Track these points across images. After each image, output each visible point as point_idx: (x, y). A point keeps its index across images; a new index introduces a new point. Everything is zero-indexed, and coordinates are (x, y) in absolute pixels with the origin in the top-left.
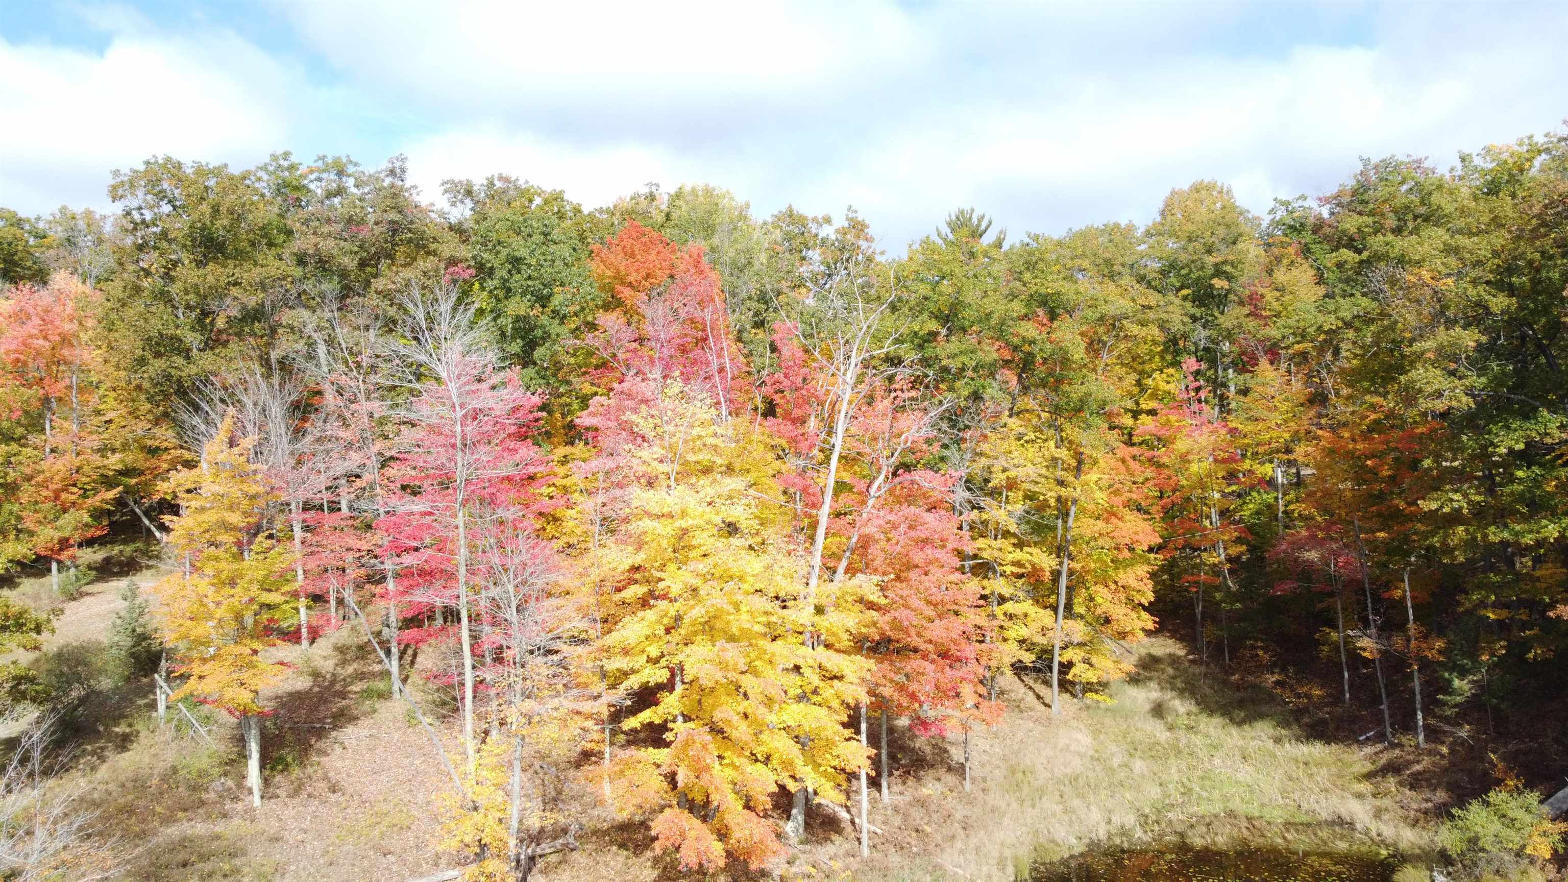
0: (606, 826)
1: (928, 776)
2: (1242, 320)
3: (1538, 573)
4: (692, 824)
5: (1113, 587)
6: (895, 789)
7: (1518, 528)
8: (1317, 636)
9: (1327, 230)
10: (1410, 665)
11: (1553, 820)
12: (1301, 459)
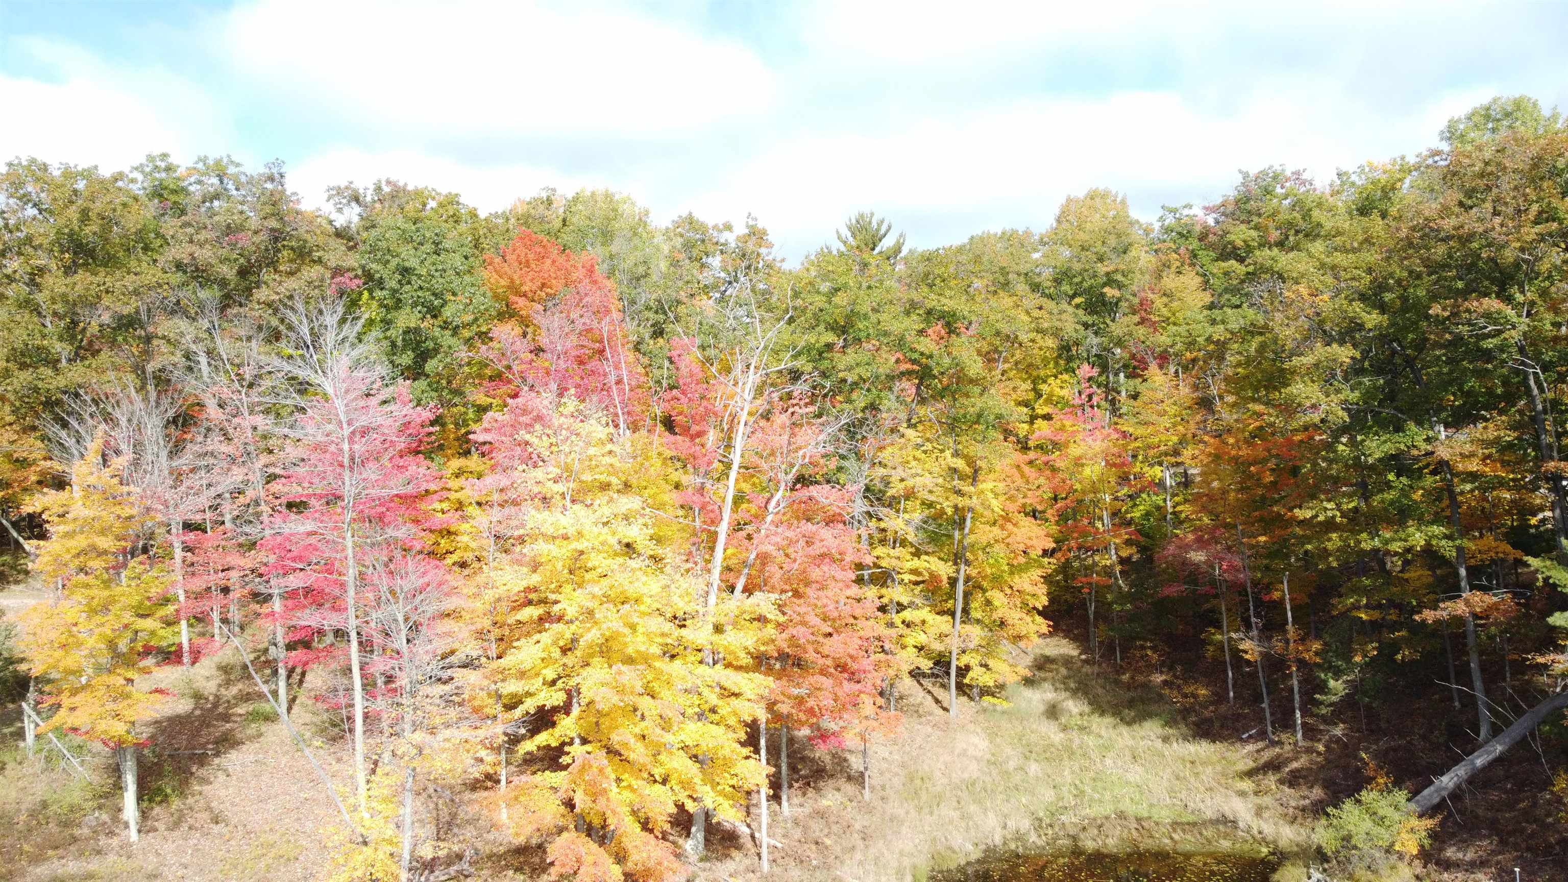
0: (502, 849)
1: (828, 786)
3: (1406, 576)
4: (588, 848)
5: (1009, 591)
6: (796, 801)
7: (1388, 535)
8: (1203, 636)
9: (1212, 238)
10: (1289, 667)
11: (1420, 816)
12: (1188, 462)
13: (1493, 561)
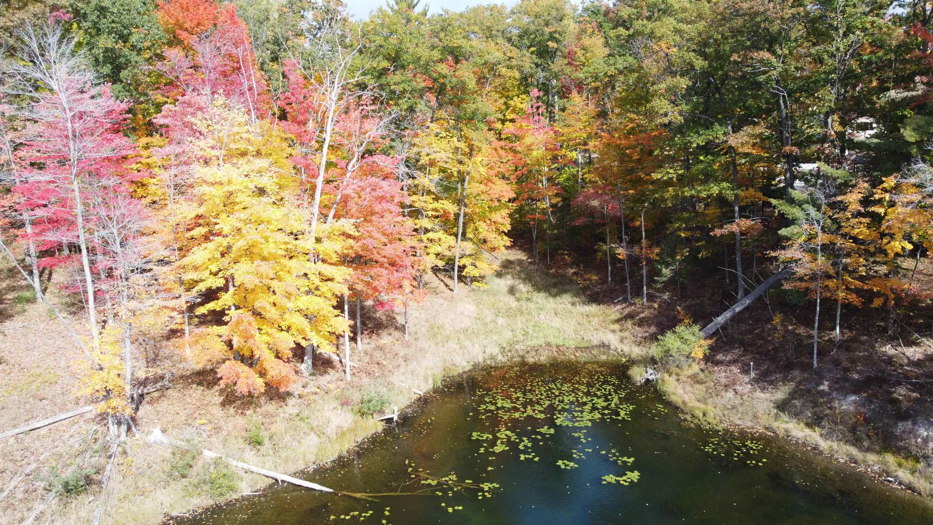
0: (188, 373)
1: (384, 334)
2: (563, 67)
3: (707, 212)
4: (243, 369)
5: (488, 222)
6: (366, 341)
7: (699, 188)
8: (596, 247)
9: (611, 15)
10: (642, 262)
11: (705, 339)
12: (592, 149)
13: (752, 203)
